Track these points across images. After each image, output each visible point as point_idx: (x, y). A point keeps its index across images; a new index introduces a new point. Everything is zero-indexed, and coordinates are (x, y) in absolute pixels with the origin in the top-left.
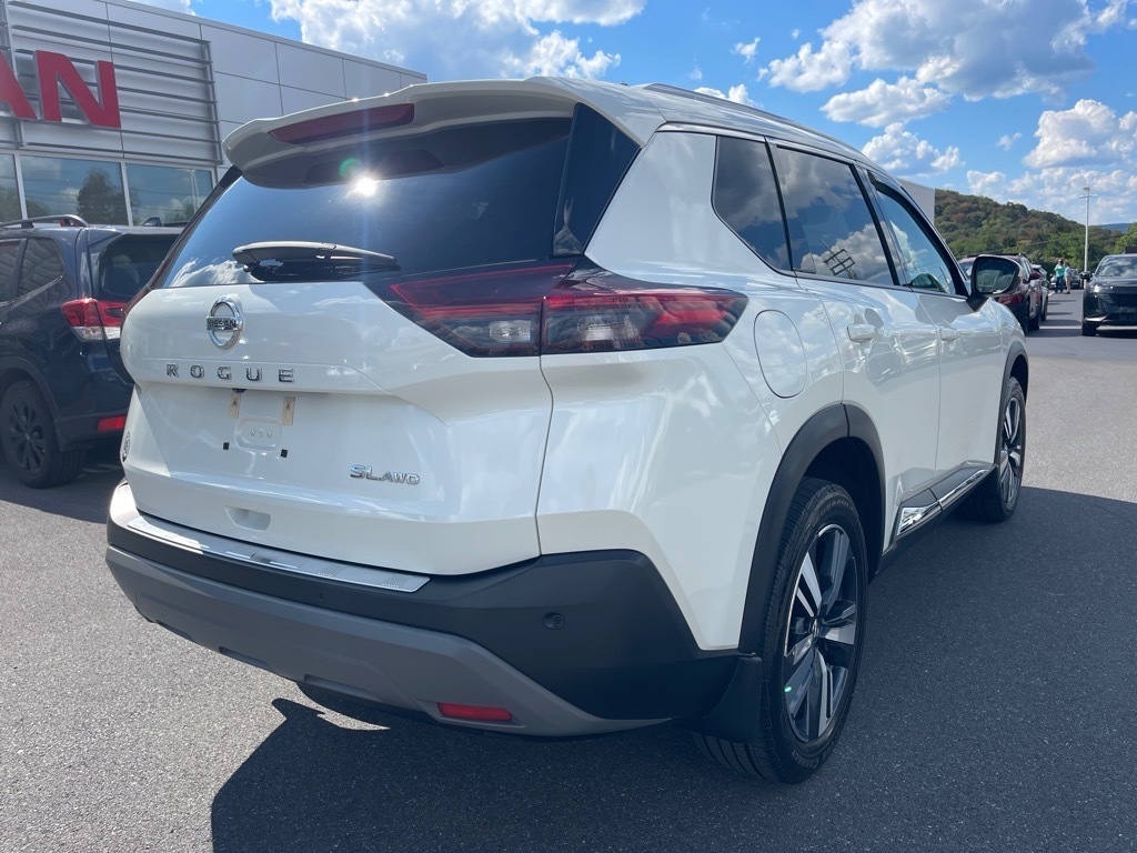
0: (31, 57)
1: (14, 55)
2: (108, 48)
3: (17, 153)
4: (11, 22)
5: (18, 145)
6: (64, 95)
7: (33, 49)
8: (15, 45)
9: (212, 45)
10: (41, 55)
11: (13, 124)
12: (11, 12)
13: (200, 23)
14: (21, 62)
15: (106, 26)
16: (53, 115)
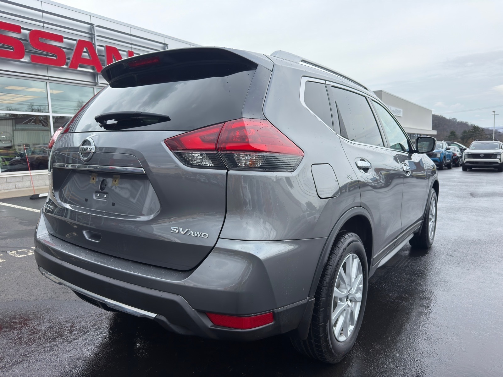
0: (103, 48)
1: (97, 47)
2: (130, 46)
3: (95, 87)
4: (96, 34)
5: (96, 84)
7: (104, 45)
8: (97, 43)
9: (168, 45)
10: (107, 48)
11: (94, 76)
12: (97, 31)
13: (164, 36)
14: (99, 51)
15: (129, 37)
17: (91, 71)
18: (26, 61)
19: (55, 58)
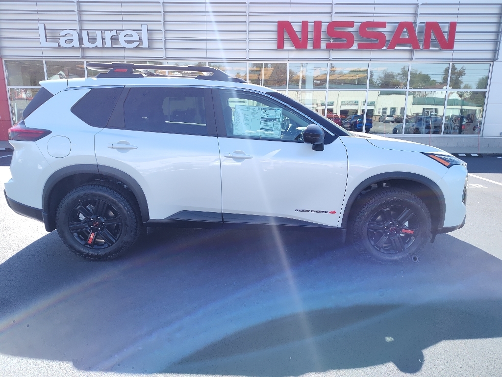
0: (423, 25)
1: (418, 25)
2: (456, 15)
3: (410, 63)
4: (419, 12)
5: (411, 60)
6: (433, 37)
7: (425, 21)
8: (419, 21)
10: (427, 23)
11: (411, 51)
12: (420, 9)
14: (420, 27)
15: (458, 6)
16: (427, 47)
17: (408, 48)
18: (355, 48)
19: (377, 42)
